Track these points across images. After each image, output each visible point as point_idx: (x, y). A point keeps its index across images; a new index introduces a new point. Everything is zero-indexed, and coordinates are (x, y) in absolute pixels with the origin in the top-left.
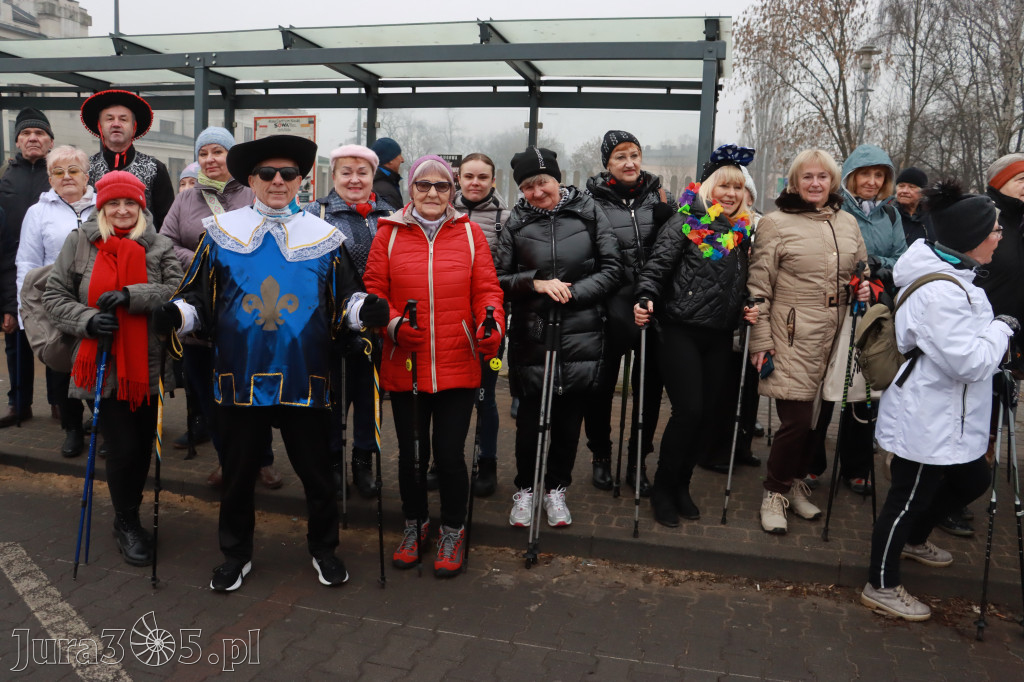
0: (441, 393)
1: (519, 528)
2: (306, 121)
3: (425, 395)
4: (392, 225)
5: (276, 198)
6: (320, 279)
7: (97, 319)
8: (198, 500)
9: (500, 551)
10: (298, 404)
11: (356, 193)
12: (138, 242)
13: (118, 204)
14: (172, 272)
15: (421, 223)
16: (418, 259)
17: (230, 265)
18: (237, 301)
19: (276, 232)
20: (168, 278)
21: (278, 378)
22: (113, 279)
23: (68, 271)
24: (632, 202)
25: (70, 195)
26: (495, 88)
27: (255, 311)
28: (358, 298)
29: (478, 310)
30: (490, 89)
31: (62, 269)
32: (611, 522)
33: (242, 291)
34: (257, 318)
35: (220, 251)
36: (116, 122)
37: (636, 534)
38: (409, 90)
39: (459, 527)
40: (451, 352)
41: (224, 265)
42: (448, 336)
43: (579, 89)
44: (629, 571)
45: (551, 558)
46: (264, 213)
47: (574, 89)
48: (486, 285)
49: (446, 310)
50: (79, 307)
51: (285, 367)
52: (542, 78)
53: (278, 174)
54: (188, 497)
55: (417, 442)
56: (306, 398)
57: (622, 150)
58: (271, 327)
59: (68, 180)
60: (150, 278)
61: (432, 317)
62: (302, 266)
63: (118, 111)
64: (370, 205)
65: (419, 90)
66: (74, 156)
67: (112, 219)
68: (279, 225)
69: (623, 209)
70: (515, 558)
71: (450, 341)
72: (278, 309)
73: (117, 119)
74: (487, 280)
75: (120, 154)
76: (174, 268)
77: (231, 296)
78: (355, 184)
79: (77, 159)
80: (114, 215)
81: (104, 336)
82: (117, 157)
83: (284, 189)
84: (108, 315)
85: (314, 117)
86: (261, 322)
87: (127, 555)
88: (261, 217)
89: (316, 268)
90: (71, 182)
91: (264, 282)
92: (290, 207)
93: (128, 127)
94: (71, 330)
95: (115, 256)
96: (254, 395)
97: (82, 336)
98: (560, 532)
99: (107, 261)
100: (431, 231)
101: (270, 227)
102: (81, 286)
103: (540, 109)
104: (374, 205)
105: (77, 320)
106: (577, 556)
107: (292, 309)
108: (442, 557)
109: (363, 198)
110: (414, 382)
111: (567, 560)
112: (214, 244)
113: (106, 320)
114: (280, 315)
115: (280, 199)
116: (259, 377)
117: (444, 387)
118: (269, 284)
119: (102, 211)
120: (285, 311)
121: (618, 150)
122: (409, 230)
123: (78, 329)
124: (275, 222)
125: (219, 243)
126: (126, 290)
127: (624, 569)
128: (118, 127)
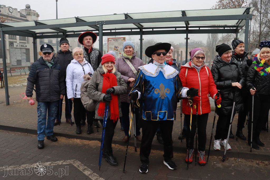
0: (203, 114)
1: (218, 150)
2: (123, 39)
3: (199, 115)
4: (186, 68)
5: (161, 61)
6: (174, 84)
7: (106, 96)
8: (120, 146)
9: (212, 157)
10: (171, 120)
11: (168, 58)
12: (114, 74)
13: (109, 63)
14: (123, 82)
15: (196, 67)
16: (196, 77)
17: (150, 80)
18: (153, 90)
19: (162, 70)
20: (121, 84)
21: (166, 112)
22: (109, 85)
23: (95, 83)
24: (241, 59)
25: (80, 61)
26: (176, 29)
27: (159, 93)
28: (184, 89)
29: (211, 91)
30: (174, 29)
31: (93, 82)
32: (241, 148)
33: (154, 88)
34: (159, 95)
35: (146, 76)
36: (89, 40)
37: (251, 151)
38: (151, 30)
39: (204, 151)
40: (205, 103)
41: (148, 80)
42: (205, 99)
43: (199, 28)
44: (251, 162)
45: (228, 159)
46: (158, 65)
47: (198, 29)
48: (212, 84)
49: (204, 92)
50: (99, 93)
51: (167, 109)
52: (189, 26)
53: (162, 54)
54: (117, 145)
55: (197, 128)
56: (173, 118)
57: (241, 45)
58: (163, 98)
59: (79, 57)
60: (118, 84)
61: (200, 93)
62: (170, 80)
63: (89, 37)
64: (172, 62)
65: (154, 30)
66: (81, 50)
67: (107, 67)
68: (162, 68)
69: (238, 61)
70: (218, 159)
71: (205, 100)
72: (165, 93)
73: (88, 40)
74: (212, 82)
75: (90, 49)
76: (123, 81)
77: (150, 89)
78: (168, 56)
79: (81, 51)
80: (107, 66)
81: (108, 101)
82: (89, 50)
83: (163, 58)
84: (109, 95)
85: (125, 38)
86: (160, 96)
87: (111, 163)
88: (157, 66)
89: (173, 81)
90: (80, 57)
91: (160, 85)
92: (164, 63)
93: (91, 41)
94: (97, 100)
95: (109, 78)
96: (159, 117)
97: (101, 102)
98: (229, 151)
99: (107, 80)
100: (198, 70)
101: (160, 69)
102: (99, 87)
103: (189, 34)
104: (173, 62)
105: (100, 97)
106: (235, 158)
107: (168, 92)
108: (201, 160)
109: (170, 60)
110: (197, 111)
111: (233, 159)
112: (143, 74)
113: (109, 97)
114: (165, 94)
115: (162, 61)
116: (160, 112)
117: (204, 113)
118: (161, 85)
119: (103, 65)
120: (166, 93)
121: (239, 45)
122: (192, 69)
123: (100, 99)
124: (161, 67)
125: (145, 74)
126: (113, 88)
127: (249, 161)
128: (89, 42)
